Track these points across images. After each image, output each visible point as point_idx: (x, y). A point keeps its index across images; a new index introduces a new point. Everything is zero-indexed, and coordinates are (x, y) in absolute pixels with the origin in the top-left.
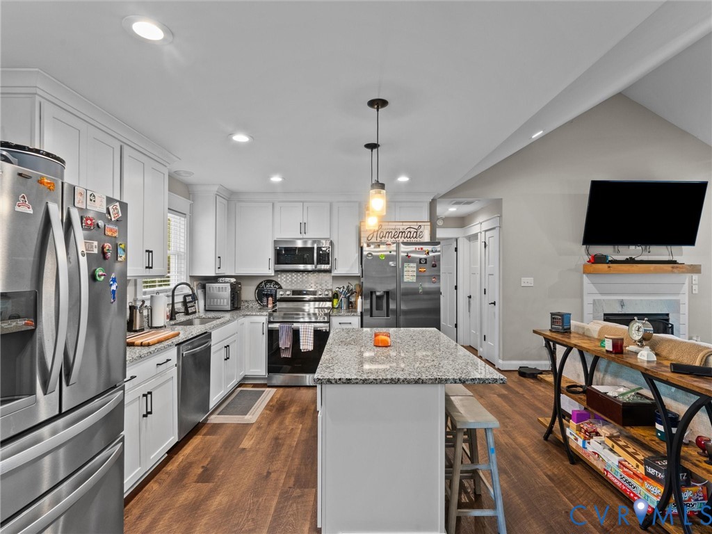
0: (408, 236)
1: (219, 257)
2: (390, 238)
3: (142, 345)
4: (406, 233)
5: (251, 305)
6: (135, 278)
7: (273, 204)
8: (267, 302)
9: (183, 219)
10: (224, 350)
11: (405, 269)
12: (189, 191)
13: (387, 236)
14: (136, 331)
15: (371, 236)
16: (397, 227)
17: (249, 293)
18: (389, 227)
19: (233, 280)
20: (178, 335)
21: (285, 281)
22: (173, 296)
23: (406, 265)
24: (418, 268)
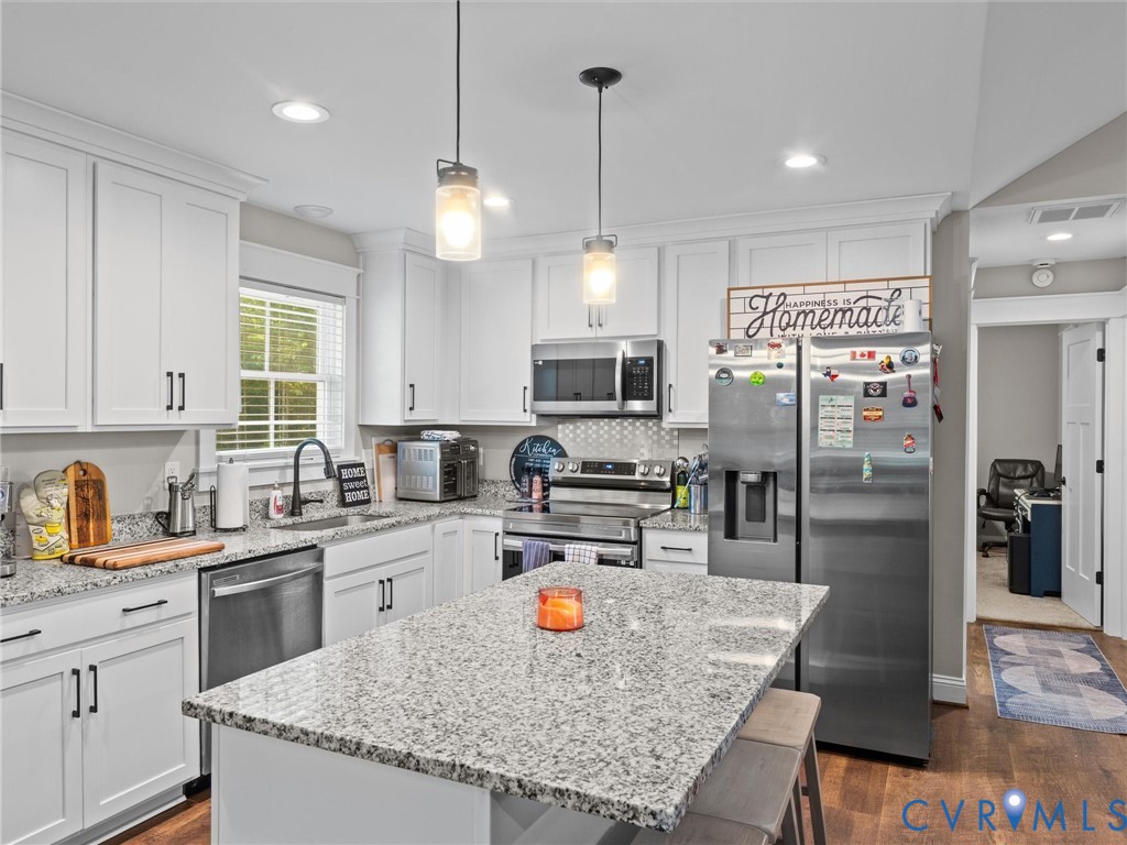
0: (862, 320)
1: (412, 386)
2: (807, 328)
3: (105, 567)
4: (856, 311)
5: (502, 491)
6: (197, 428)
7: (534, 263)
8: (531, 486)
9: (339, 307)
10: (377, 588)
11: (822, 412)
12: (355, 249)
13: (800, 322)
14: (175, 535)
15: (757, 324)
16: (828, 297)
17: (496, 463)
18: (805, 299)
19: (451, 435)
20: (220, 549)
21: (574, 440)
22: (296, 467)
23: (823, 399)
24: (858, 408)
